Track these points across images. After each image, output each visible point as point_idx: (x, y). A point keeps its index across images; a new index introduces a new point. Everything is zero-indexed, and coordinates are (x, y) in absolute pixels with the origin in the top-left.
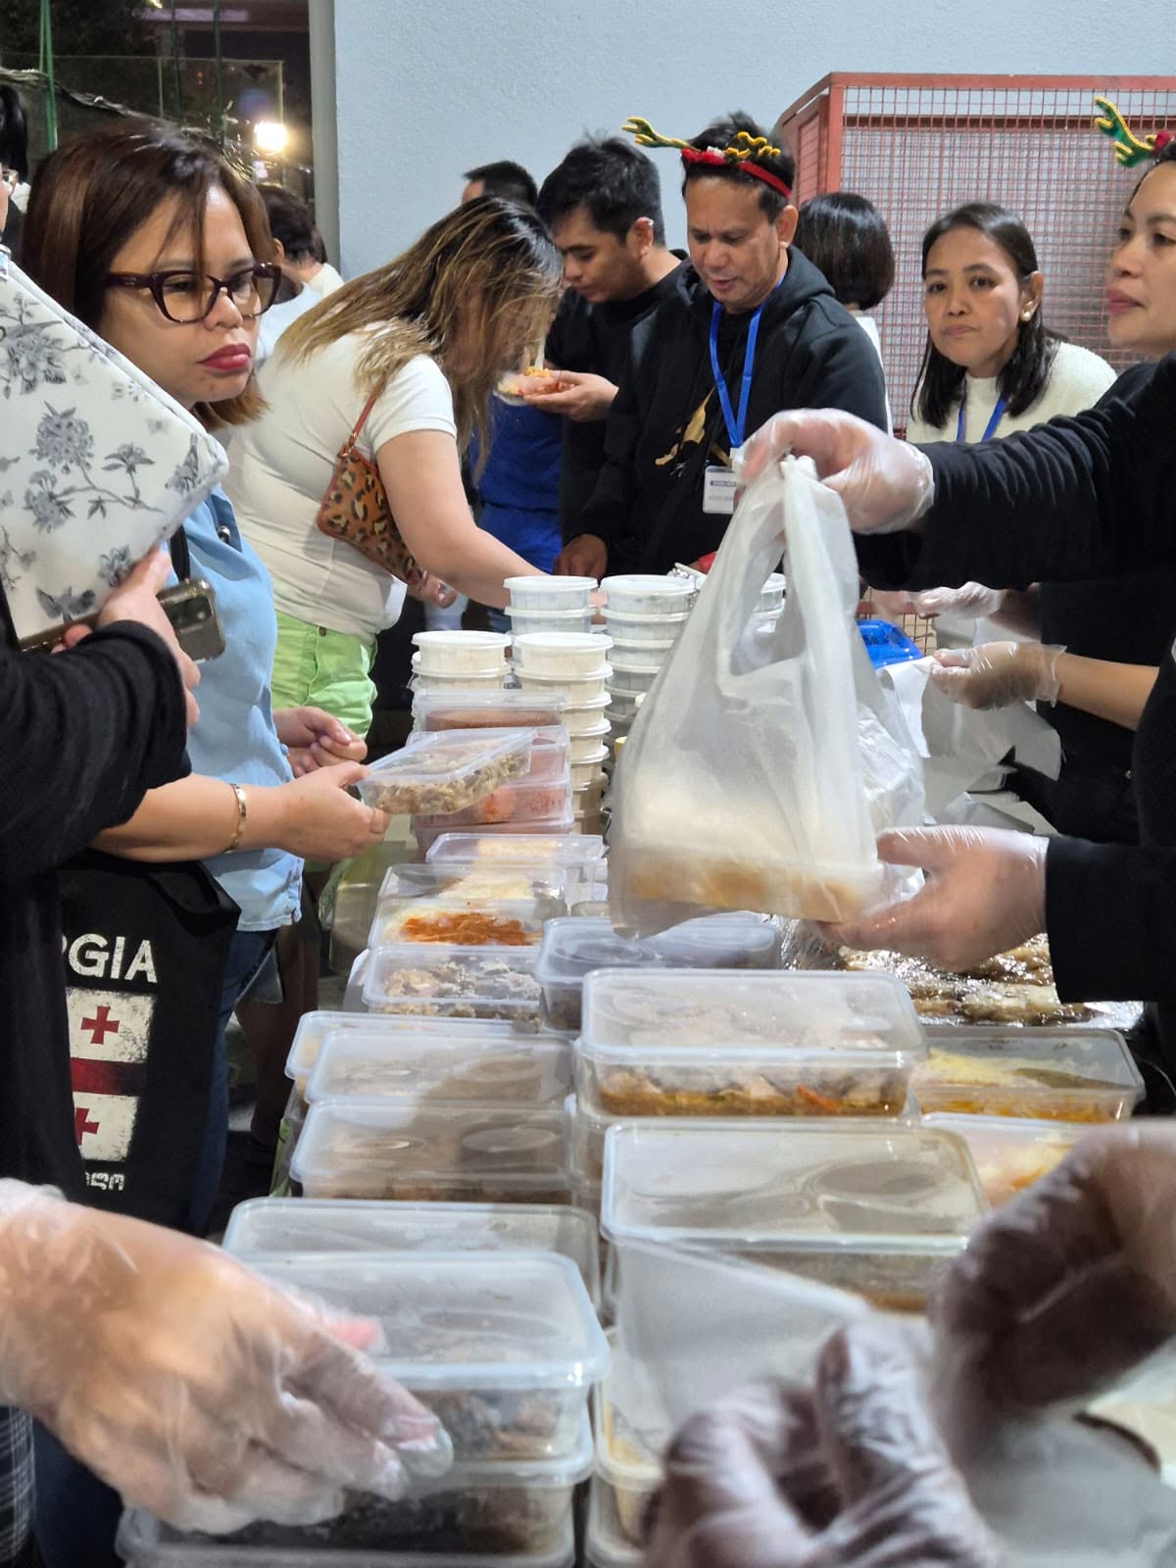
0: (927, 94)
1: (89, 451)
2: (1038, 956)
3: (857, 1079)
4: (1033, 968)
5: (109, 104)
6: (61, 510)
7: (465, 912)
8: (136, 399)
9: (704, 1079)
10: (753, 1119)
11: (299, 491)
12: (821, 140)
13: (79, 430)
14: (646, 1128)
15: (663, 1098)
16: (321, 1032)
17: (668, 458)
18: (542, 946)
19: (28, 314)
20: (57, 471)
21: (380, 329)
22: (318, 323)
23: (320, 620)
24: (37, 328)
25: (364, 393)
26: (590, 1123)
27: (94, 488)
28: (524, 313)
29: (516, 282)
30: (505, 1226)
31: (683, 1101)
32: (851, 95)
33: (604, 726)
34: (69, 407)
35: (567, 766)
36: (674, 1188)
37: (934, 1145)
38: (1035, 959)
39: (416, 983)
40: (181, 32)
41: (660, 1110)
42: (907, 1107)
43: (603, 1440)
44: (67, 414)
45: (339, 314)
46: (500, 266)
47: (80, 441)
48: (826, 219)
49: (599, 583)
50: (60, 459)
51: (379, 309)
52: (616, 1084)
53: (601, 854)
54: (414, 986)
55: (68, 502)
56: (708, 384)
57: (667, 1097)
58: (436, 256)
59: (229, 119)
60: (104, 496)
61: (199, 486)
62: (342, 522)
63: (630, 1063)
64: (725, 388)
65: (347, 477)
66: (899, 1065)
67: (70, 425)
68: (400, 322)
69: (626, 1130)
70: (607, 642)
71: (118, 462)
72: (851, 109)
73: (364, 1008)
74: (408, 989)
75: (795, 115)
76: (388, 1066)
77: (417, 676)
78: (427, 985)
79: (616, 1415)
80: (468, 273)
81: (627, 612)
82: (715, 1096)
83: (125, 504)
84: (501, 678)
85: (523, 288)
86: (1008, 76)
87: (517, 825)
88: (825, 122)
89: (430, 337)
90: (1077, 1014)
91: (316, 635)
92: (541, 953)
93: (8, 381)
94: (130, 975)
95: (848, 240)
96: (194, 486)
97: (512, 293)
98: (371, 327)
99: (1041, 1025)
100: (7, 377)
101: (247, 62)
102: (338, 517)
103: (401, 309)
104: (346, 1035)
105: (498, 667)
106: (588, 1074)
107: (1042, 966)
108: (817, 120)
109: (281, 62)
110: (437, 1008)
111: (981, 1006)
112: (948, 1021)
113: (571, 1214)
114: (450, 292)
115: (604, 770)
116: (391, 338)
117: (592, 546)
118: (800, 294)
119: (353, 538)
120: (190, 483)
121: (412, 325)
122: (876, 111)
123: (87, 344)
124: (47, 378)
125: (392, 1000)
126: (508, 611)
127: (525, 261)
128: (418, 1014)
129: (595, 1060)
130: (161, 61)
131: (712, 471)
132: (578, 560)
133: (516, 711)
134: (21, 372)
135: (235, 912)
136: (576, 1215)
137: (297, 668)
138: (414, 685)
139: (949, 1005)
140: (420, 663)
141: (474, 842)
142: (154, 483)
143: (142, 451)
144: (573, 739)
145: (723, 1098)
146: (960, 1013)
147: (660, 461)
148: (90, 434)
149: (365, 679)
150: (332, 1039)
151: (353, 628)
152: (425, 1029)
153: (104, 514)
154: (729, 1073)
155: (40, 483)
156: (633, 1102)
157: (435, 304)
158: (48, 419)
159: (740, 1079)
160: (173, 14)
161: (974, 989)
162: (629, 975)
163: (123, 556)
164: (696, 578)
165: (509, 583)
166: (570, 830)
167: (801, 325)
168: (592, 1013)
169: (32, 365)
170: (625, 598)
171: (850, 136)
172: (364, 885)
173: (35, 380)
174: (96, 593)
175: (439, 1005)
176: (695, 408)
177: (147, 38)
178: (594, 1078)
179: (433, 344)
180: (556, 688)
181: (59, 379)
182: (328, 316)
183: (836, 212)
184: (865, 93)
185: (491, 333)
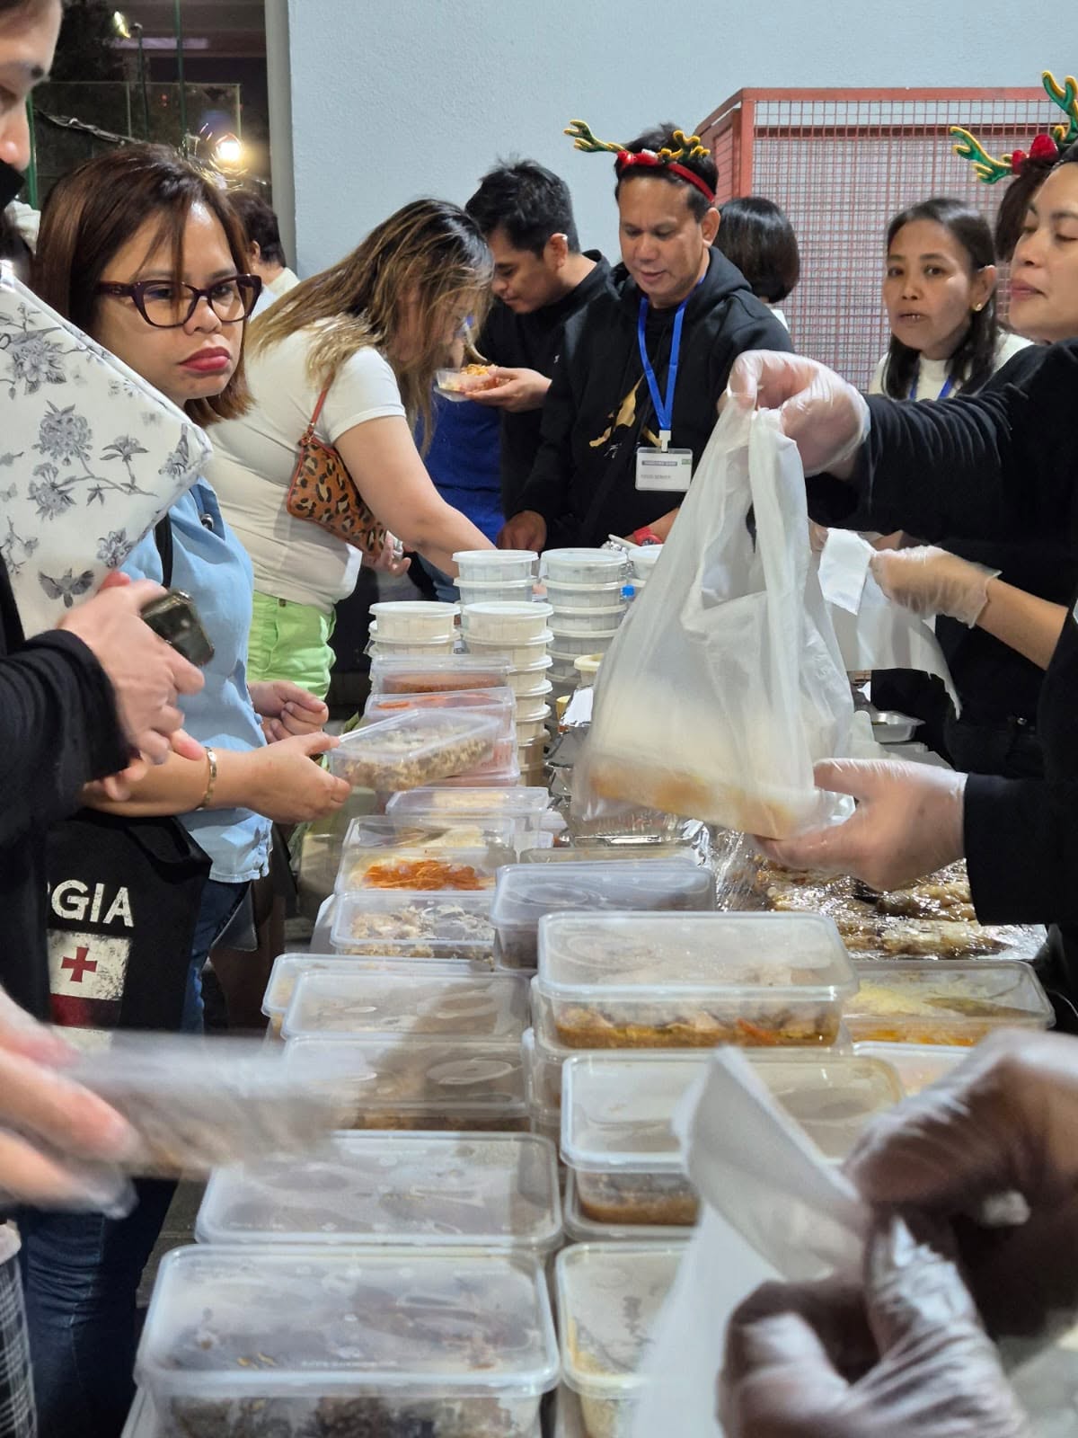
0: (830, 107)
1: (87, 443)
2: (951, 894)
3: (793, 1011)
4: (946, 905)
5: (82, 125)
6: (62, 499)
7: (420, 859)
8: (131, 394)
9: (652, 1014)
10: (698, 1050)
11: (257, 474)
12: (734, 149)
13: (79, 424)
14: (601, 1060)
15: (615, 1032)
16: (294, 974)
17: (602, 440)
18: (497, 891)
19: (31, 321)
20: (59, 464)
21: (331, 324)
22: (272, 321)
23: (281, 592)
24: (40, 334)
25: (316, 383)
26: (547, 1057)
27: (93, 477)
28: (458, 305)
29: (451, 275)
30: (472, 1152)
31: (633, 1034)
32: (761, 108)
33: (546, 686)
34: (70, 405)
35: (513, 725)
36: (625, 1116)
37: (868, 1073)
38: (949, 897)
39: (380, 926)
40: (147, 59)
41: (612, 1044)
42: (840, 1038)
43: (569, 1352)
44: (67, 411)
45: (291, 312)
46: (435, 261)
47: (80, 435)
48: (737, 220)
49: (540, 556)
50: (61, 453)
51: (327, 306)
52: (571, 1020)
53: (546, 805)
54: (377, 928)
55: (69, 491)
56: (639, 371)
57: (619, 1031)
58: (377, 256)
59: (192, 137)
60: (102, 484)
61: (189, 472)
62: (309, 504)
63: (582, 1000)
64: (653, 375)
65: (309, 463)
66: (832, 999)
67: (70, 420)
68: (345, 317)
69: (582, 1062)
70: (548, 610)
71: (115, 452)
72: (761, 121)
73: (329, 949)
74: (374, 933)
75: (710, 127)
76: (357, 1003)
77: (373, 642)
78: (389, 928)
79: (581, 1329)
80: (406, 269)
81: (566, 582)
82: (663, 1029)
83: (121, 489)
84: (450, 644)
85: (458, 280)
86: (904, 89)
87: (469, 779)
88: (738, 133)
89: (373, 331)
90: (987, 947)
91: (277, 607)
92: (495, 897)
93: (14, 383)
94: (108, 919)
95: (757, 241)
96: (185, 471)
97: (448, 286)
98: (320, 323)
99: (955, 958)
100: (12, 380)
101: (207, 85)
102: (305, 500)
103: (348, 305)
104: (318, 977)
105: (447, 634)
106: (544, 1008)
107: (954, 903)
108: (731, 131)
109: (238, 85)
110: (399, 949)
111: (899, 941)
112: (869, 955)
113: (531, 1140)
114: (390, 285)
115: (546, 727)
116: (338, 332)
117: (533, 522)
118: (721, 290)
119: (320, 518)
120: (181, 468)
121: (357, 320)
122: (784, 122)
123: (84, 347)
124: (49, 379)
125: (358, 942)
126: (457, 582)
127: (459, 257)
128: (381, 954)
129: (552, 998)
130: (130, 85)
131: (642, 452)
132: (521, 534)
133: (465, 673)
134: (25, 375)
135: (207, 863)
136: (536, 1141)
137: (260, 637)
138: (372, 652)
139: (870, 940)
140: (376, 632)
141: (430, 795)
142: (149, 470)
143: (137, 442)
144: (518, 699)
145: (670, 1031)
146: (881, 948)
147: (594, 444)
148: (89, 427)
149: (322, 645)
150: (305, 979)
151: (312, 599)
152: (389, 969)
153: (102, 500)
154: (675, 1007)
155: (43, 475)
156: (587, 1036)
157: (377, 299)
158: (50, 416)
159: (685, 1013)
160: (140, 44)
161: (893, 925)
162: (581, 919)
163: (120, 538)
164: (628, 549)
165: (459, 556)
166: (516, 783)
167: (722, 317)
168: (547, 953)
169: (35, 368)
170: (563, 568)
171: (760, 147)
172: (328, 835)
173: (37, 381)
174: (95, 574)
175: (400, 946)
176: (626, 395)
177: (116, 65)
178: (550, 1013)
179: (377, 337)
180: (503, 652)
181: (60, 380)
182: (281, 314)
183: (746, 215)
184: (774, 107)
185: (429, 325)
